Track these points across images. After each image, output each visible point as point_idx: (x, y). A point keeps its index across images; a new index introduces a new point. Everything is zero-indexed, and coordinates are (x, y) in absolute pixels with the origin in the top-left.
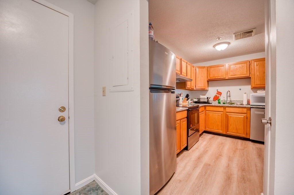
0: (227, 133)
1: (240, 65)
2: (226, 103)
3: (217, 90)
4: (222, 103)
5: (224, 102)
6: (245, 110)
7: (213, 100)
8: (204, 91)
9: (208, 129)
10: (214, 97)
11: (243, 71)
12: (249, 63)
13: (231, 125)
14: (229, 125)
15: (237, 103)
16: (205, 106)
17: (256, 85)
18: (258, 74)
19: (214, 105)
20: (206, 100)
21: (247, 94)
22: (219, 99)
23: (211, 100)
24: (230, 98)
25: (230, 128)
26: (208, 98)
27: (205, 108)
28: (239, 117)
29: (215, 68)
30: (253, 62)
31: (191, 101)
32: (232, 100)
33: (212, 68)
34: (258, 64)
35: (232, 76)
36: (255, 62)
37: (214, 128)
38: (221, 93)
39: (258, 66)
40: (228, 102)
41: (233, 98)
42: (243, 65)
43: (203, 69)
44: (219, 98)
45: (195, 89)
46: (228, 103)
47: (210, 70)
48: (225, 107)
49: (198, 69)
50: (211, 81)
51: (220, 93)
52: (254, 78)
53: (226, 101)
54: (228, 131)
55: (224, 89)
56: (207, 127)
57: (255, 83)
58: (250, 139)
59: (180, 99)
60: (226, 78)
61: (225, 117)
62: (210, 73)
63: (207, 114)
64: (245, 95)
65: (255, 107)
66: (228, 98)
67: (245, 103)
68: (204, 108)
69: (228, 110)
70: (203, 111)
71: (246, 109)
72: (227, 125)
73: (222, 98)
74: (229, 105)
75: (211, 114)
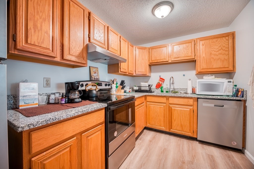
0: (171, 131)
1: (184, 45)
2: (169, 92)
3: (160, 76)
4: (165, 91)
5: (167, 90)
6: (191, 102)
7: (156, 88)
8: (145, 77)
9: (149, 125)
10: (157, 84)
11: (187, 53)
12: (195, 42)
13: (175, 121)
14: (173, 120)
15: (180, 92)
16: (145, 96)
17: (202, 69)
18: (204, 55)
19: (155, 95)
20: (148, 88)
21: (192, 81)
22: (162, 87)
23: (154, 87)
24: (173, 86)
25: (174, 124)
26: (149, 85)
27: (146, 99)
28: (184, 110)
29: (157, 49)
30: (198, 41)
31: (129, 90)
32: (175, 87)
33: (153, 50)
34: (203, 44)
35: (175, 58)
36: (201, 42)
37: (156, 124)
38: (164, 80)
39: (203, 45)
40: (172, 90)
41: (177, 86)
42: (187, 44)
43: (143, 50)
44: (161, 85)
45: (134, 75)
46: (171, 92)
47: (151, 52)
48: (167, 98)
49: (138, 49)
50: (152, 65)
51: (162, 80)
52: (199, 61)
53: (169, 89)
54: (171, 128)
55: (166, 75)
56: (148, 122)
57: (201, 66)
58: (197, 138)
59: (113, 87)
60: (169, 62)
61: (168, 110)
62: (151, 55)
63: (148, 106)
64: (189, 82)
65: (203, 97)
66: (172, 85)
67: (190, 91)
68: (144, 98)
69: (171, 100)
70: (143, 103)
71: (192, 100)
72: (170, 120)
73: (165, 86)
74: (173, 95)
75: (152, 106)
